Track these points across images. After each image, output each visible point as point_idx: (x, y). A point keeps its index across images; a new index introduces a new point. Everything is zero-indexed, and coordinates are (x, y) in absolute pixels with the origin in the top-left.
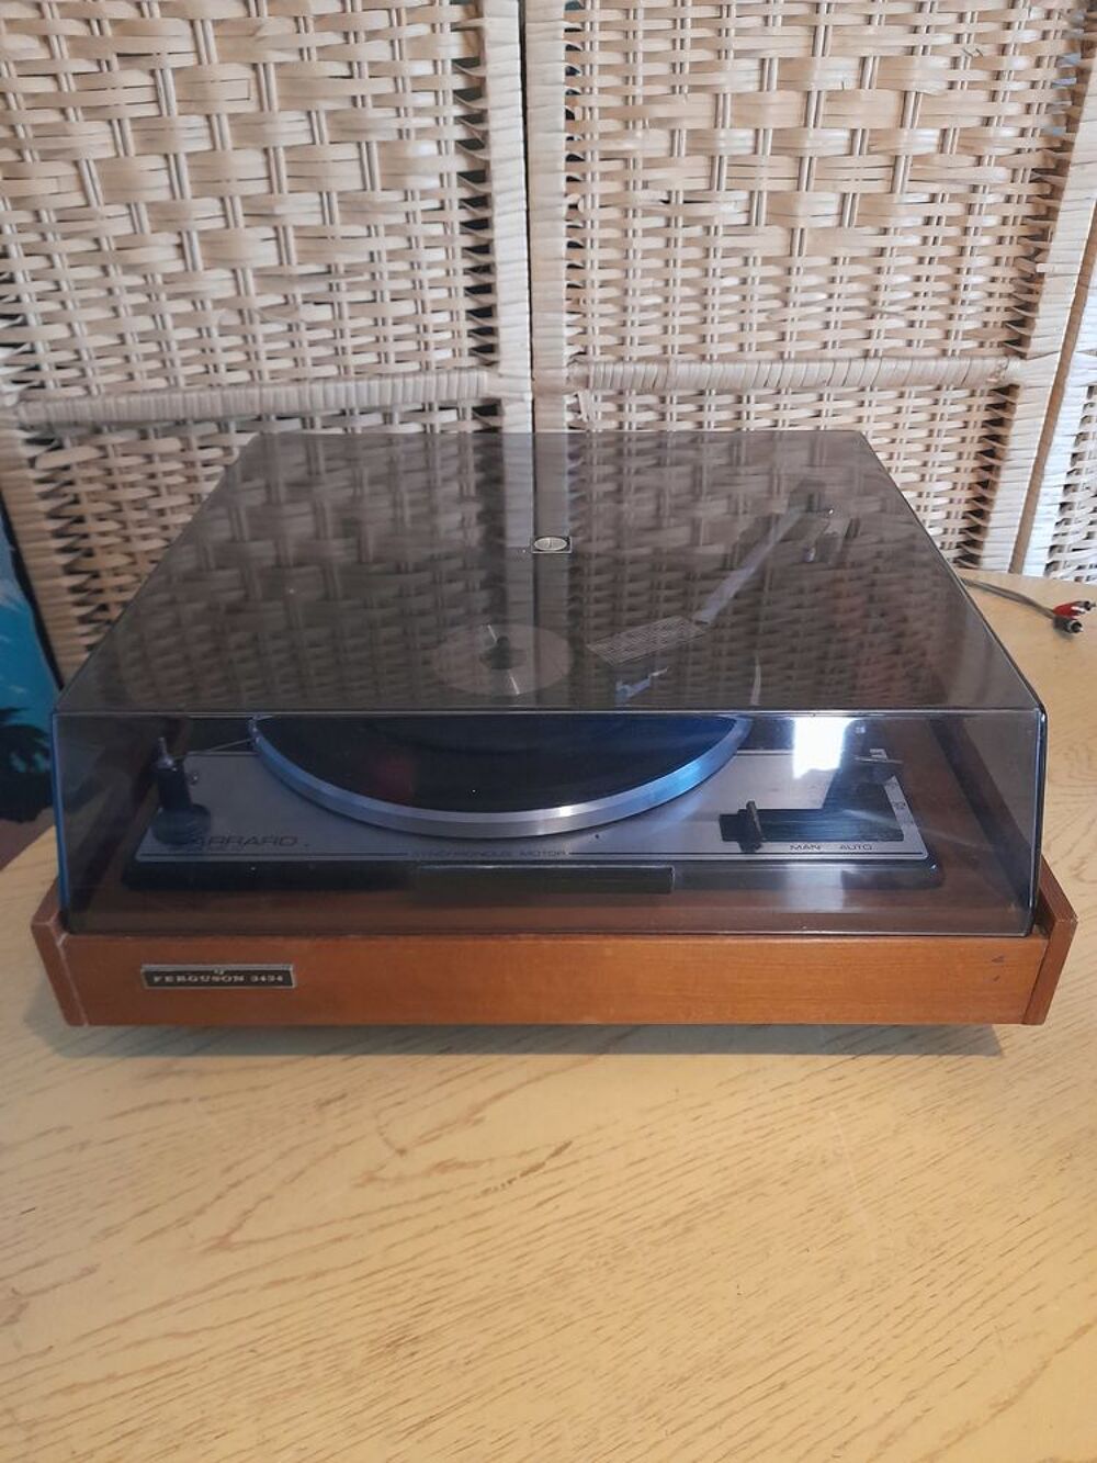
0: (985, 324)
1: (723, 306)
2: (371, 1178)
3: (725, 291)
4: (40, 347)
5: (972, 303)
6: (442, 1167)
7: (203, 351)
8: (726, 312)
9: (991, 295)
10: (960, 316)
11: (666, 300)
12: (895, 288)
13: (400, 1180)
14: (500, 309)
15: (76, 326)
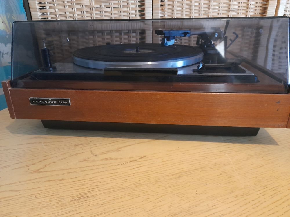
0: (255, 13)
1: (195, 10)
2: (85, 160)
3: (195, 6)
4: (48, 14)
5: (252, 8)
6: (107, 159)
7: (82, 16)
8: (196, 11)
9: (256, 7)
10: (249, 11)
11: (182, 8)
12: (234, 5)
13: (93, 161)
14: (146, 9)
15: (56, 9)
